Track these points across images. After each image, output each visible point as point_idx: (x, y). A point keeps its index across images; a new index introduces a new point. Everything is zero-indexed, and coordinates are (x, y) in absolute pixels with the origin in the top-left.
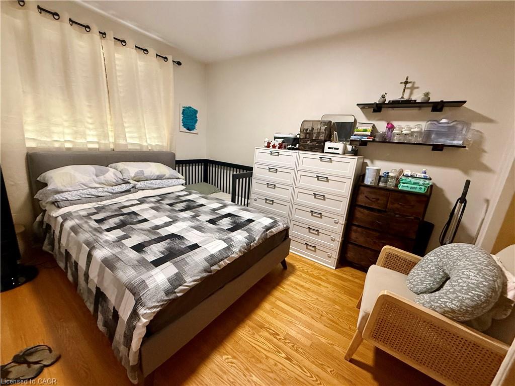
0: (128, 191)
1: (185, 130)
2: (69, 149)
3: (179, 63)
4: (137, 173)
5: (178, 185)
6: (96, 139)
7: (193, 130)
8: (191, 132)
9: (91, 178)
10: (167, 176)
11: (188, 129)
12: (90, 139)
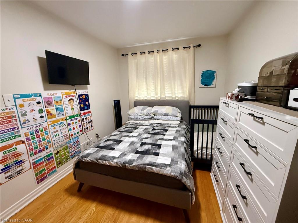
0: (150, 119)
1: (203, 86)
2: (146, 100)
3: (199, 46)
4: (155, 111)
5: (176, 120)
6: (154, 96)
7: (210, 85)
8: (208, 87)
9: (139, 111)
10: (170, 114)
11: (206, 85)
12: (152, 96)
